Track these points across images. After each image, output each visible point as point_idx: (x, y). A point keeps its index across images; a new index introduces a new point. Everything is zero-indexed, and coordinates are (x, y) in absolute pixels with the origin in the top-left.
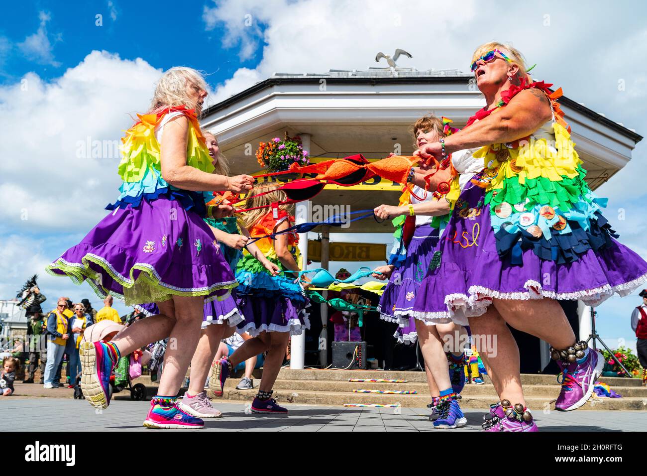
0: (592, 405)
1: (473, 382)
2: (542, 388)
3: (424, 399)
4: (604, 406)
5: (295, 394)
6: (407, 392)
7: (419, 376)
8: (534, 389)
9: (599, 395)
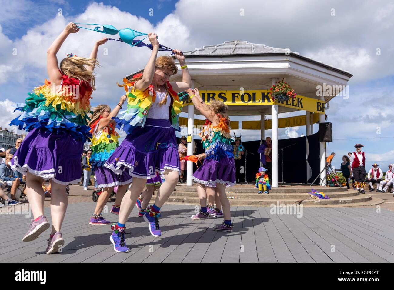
0: (315, 203)
1: (264, 193)
2: (294, 195)
3: (240, 201)
4: (320, 203)
5: (185, 199)
6: (234, 197)
7: (240, 190)
8: (290, 196)
9: (319, 198)
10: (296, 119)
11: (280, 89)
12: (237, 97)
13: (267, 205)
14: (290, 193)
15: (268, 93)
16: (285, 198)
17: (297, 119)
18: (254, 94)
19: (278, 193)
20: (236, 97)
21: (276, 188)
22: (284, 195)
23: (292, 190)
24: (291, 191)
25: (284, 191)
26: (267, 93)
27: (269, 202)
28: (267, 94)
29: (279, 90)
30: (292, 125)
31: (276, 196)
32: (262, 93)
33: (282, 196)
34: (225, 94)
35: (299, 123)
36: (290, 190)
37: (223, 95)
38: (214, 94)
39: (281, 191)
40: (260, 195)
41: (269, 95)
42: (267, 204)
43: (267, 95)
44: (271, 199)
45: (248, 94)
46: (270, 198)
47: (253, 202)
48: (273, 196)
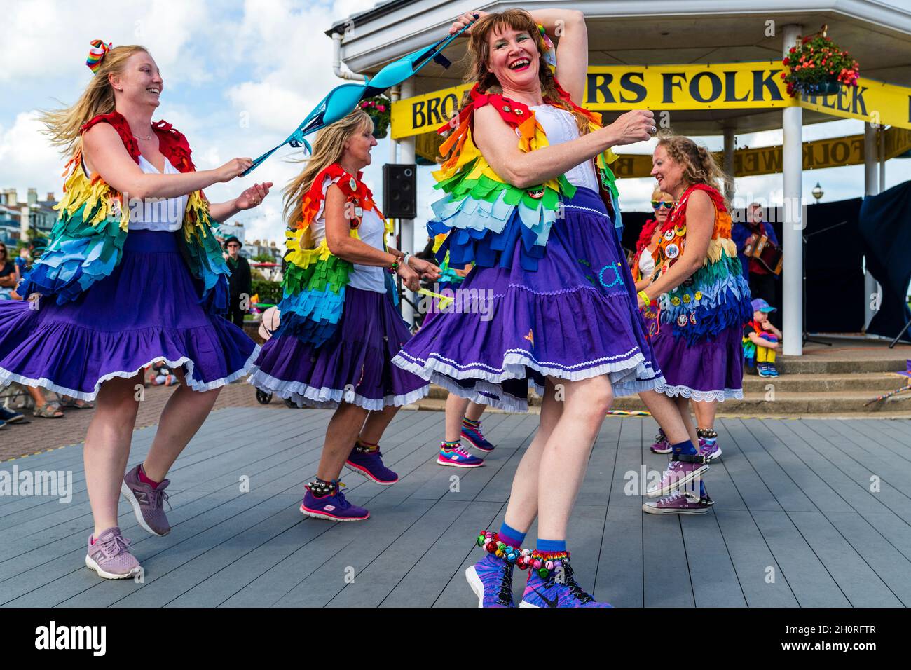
10: (830, 147)
11: (818, 62)
12: (679, 84)
13: (782, 411)
14: (845, 375)
15: (773, 72)
16: (831, 390)
17: (835, 147)
18: (730, 76)
19: (808, 373)
20: (675, 84)
21: (797, 357)
22: (829, 383)
23: (849, 364)
24: (846, 367)
25: (824, 368)
26: (771, 71)
27: (788, 402)
28: (770, 73)
29: (814, 63)
30: (818, 163)
31: (804, 384)
32: (755, 72)
33: (821, 384)
34: (641, 76)
35: (840, 156)
36: (844, 363)
37: (634, 79)
38: (608, 78)
39: (817, 369)
40: (757, 383)
41: (777, 79)
42: (784, 408)
43: (769, 79)
44: (790, 393)
45: (712, 76)
46: (787, 390)
47: (742, 404)
48: (796, 383)
